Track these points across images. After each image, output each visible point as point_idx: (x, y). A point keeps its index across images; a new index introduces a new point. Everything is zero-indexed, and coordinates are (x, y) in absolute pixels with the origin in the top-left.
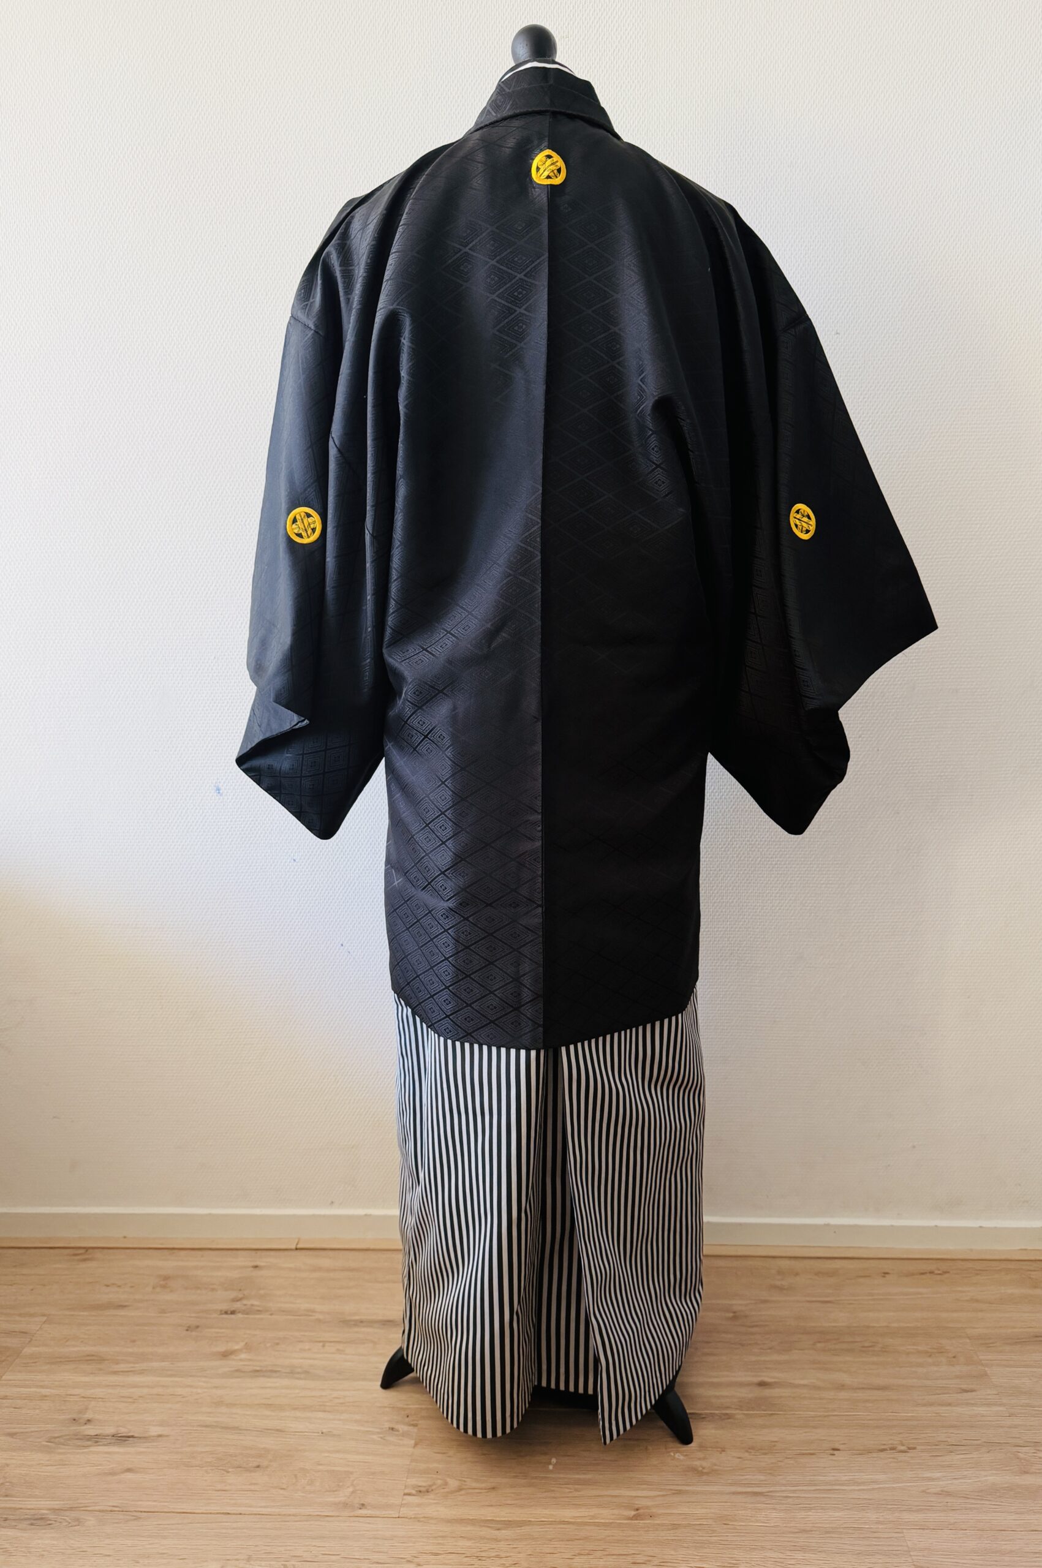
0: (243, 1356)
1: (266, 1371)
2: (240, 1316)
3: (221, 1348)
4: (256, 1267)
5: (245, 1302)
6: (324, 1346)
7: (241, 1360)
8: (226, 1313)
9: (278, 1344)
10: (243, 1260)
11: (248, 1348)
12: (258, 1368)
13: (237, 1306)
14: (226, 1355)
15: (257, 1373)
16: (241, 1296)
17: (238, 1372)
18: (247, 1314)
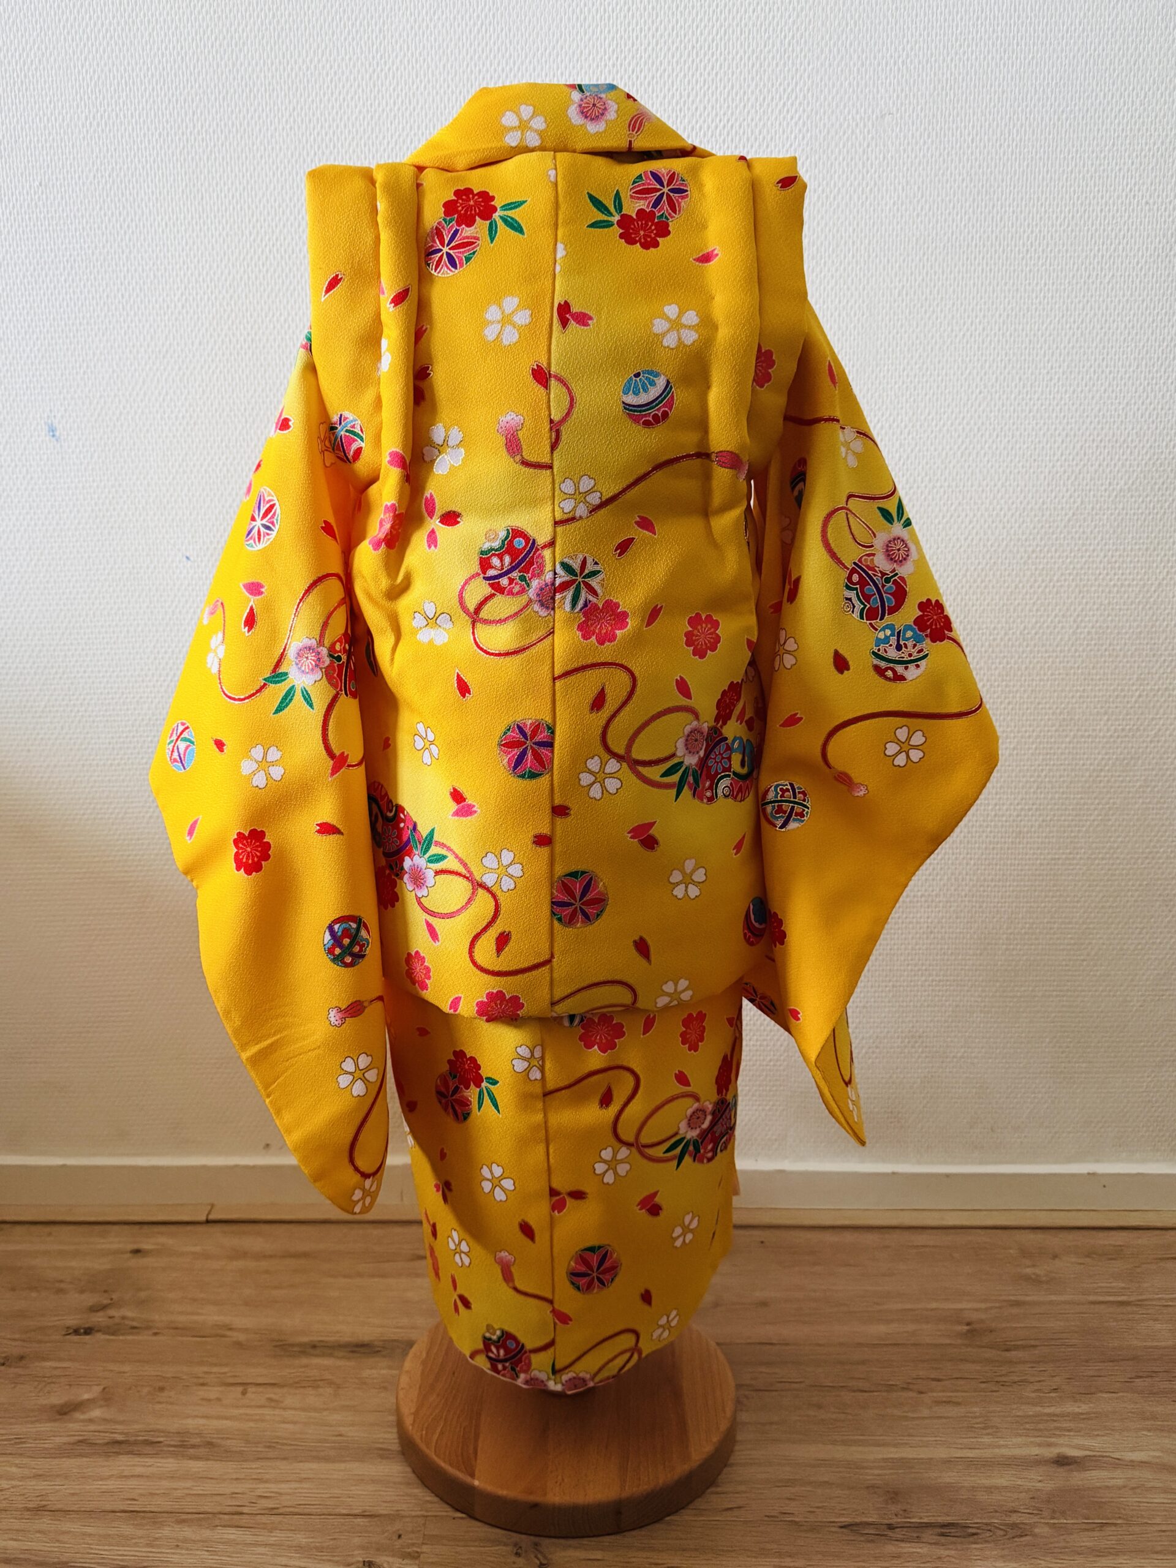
0: (96, 1413)
1: (136, 1443)
2: (100, 1336)
3: (57, 1399)
4: (137, 1251)
5: (111, 1312)
6: (244, 1393)
7: (91, 1421)
8: (76, 1332)
9: (162, 1389)
10: (118, 1241)
11: (107, 1397)
12: (120, 1438)
13: (99, 1319)
14: (64, 1411)
15: (119, 1446)
16: (106, 1302)
17: (83, 1446)
18: (113, 1334)
